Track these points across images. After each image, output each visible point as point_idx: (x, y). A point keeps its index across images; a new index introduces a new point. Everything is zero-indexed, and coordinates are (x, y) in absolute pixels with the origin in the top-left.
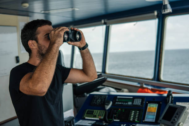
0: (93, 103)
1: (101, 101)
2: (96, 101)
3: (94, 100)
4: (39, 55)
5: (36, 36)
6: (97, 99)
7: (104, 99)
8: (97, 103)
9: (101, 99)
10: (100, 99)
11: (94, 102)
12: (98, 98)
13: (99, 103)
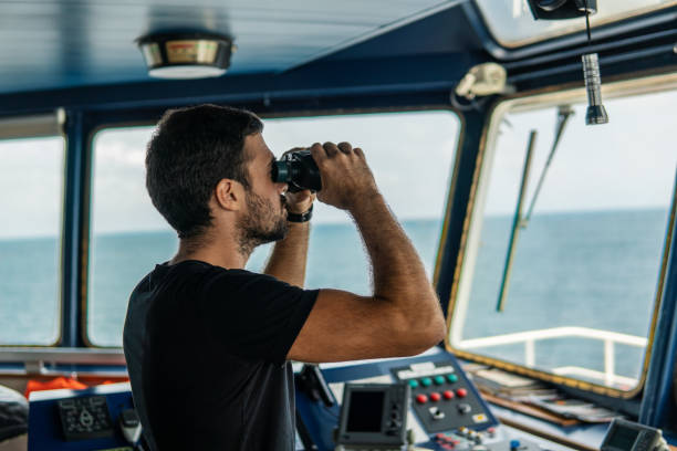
0: (70, 429)
1: (96, 419)
2: (78, 422)
3: (69, 420)
4: (243, 234)
5: (242, 165)
6: (75, 412)
7: (100, 410)
8: (85, 427)
9: (89, 410)
10: (85, 411)
11: (73, 426)
12: (80, 411)
13: (92, 427)
